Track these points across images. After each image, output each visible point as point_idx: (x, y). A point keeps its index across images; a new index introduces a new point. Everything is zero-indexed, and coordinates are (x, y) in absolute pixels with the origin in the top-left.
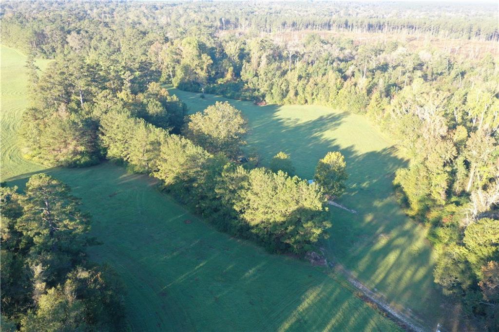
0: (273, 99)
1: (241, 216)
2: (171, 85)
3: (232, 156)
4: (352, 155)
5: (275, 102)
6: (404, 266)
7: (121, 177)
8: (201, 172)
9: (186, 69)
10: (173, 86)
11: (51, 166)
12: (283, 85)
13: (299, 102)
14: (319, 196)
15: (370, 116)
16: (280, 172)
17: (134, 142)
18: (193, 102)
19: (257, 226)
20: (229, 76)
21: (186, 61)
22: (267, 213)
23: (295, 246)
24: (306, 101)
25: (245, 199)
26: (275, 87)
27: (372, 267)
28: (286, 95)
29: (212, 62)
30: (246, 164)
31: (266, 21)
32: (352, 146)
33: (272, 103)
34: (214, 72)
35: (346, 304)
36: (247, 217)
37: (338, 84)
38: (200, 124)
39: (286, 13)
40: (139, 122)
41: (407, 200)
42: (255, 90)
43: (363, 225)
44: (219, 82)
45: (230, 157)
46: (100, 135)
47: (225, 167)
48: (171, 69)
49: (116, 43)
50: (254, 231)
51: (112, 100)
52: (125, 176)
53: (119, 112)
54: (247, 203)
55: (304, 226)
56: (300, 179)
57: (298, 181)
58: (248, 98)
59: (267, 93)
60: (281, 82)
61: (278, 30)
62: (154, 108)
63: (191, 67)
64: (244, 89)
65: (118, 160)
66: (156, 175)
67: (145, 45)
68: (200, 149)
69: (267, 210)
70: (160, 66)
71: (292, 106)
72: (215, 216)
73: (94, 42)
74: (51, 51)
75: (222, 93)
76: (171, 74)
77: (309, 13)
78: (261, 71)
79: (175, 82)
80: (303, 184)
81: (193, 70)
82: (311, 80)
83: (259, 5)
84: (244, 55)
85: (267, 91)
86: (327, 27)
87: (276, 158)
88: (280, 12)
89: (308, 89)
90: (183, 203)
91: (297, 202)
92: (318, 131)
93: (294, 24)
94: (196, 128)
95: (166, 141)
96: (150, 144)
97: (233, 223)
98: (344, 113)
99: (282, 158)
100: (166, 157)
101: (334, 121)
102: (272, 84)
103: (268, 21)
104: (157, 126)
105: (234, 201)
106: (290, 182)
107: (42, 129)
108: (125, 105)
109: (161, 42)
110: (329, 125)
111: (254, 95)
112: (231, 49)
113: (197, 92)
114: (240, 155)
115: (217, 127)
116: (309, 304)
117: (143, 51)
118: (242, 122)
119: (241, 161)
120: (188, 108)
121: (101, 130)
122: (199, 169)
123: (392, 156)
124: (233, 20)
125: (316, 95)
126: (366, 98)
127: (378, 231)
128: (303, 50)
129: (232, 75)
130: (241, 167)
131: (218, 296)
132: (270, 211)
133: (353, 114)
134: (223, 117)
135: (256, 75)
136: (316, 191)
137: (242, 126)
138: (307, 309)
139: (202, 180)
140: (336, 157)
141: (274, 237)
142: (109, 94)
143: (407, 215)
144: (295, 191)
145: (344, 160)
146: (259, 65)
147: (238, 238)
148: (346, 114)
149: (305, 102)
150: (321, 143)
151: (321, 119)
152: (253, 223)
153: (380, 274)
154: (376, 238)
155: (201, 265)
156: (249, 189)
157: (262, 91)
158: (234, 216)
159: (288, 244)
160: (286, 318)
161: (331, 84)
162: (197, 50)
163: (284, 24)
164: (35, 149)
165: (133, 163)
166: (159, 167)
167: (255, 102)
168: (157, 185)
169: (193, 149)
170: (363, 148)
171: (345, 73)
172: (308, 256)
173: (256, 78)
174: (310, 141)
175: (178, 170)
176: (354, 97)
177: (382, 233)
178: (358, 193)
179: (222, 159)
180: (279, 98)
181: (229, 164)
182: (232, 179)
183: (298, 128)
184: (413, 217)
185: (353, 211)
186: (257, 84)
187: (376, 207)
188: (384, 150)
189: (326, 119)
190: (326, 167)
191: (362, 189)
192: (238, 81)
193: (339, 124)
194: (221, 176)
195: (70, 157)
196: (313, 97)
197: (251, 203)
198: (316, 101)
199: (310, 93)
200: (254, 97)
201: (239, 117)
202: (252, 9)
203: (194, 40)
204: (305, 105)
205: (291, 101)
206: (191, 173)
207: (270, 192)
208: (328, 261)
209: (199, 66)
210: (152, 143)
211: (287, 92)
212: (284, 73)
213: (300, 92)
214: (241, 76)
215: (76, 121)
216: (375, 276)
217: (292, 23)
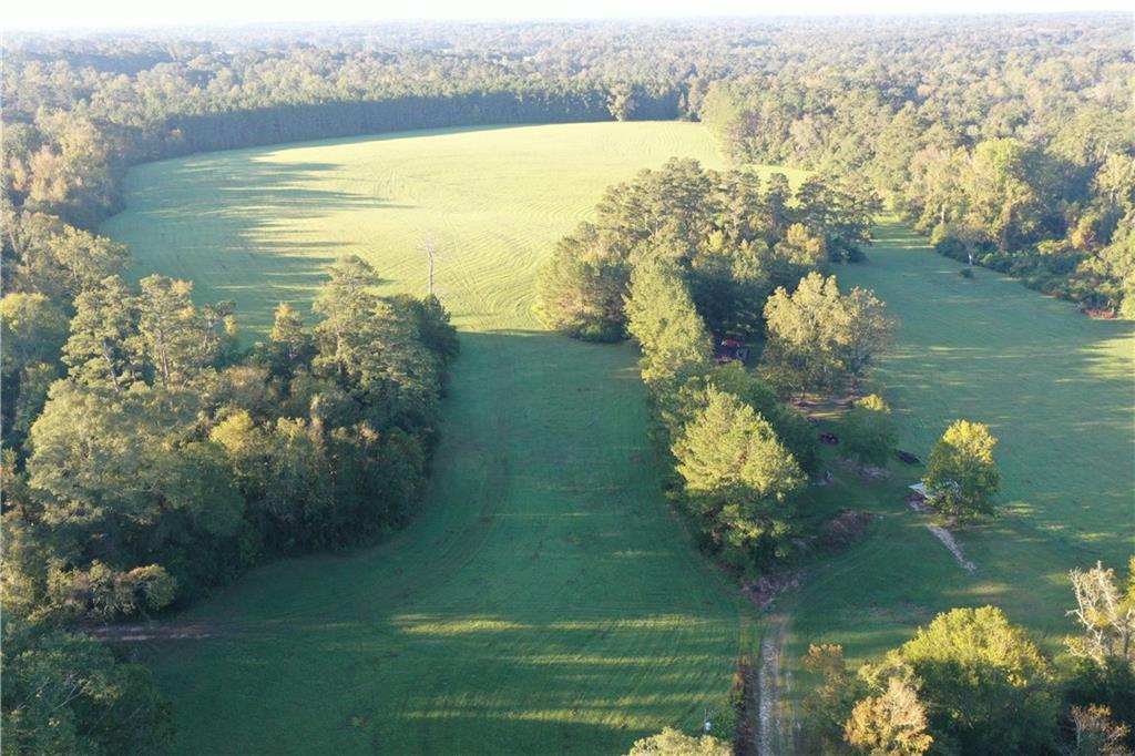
1: (678, 468)
7: (622, 369)
10: (929, 243)
11: (552, 329)
16: (747, 408)
20: (1074, 238)
33: (1132, 319)
34: (1030, 224)
42: (1104, 279)
44: (1040, 249)
46: (623, 296)
47: (692, 378)
49: (872, 142)
52: (631, 369)
54: (689, 447)
59: (1130, 290)
67: (909, 150)
70: (923, 197)
73: (833, 136)
74: (760, 149)
75: (1023, 272)
76: (942, 216)
79: (939, 236)
109: (945, 145)
111: (1097, 290)
121: (628, 287)
129: (1086, 237)
130: (714, 385)
156: (699, 423)
157: (1126, 283)
162: (1003, 168)
167: (1086, 306)
185: (969, 565)
187: (1043, 582)
194: (679, 393)
200: (1091, 295)
208: (773, 603)
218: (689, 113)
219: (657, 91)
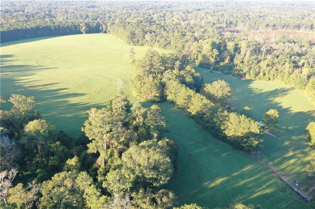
0: (250, 76)
1: (224, 132)
2: (195, 64)
3: (223, 105)
4: (288, 112)
5: (251, 78)
6: (297, 165)
7: (172, 109)
8: (208, 111)
9: (204, 56)
10: (196, 65)
11: (144, 101)
12: (257, 69)
13: (265, 79)
14: (258, 128)
15: (307, 91)
16: (243, 115)
17: (179, 94)
18: (206, 75)
19: (230, 137)
20: (227, 61)
21: (205, 52)
22: (235, 132)
23: (246, 148)
24: (270, 79)
25: (226, 124)
26: (252, 70)
27: (281, 163)
28: (258, 75)
29: (218, 53)
30: (229, 110)
31: (256, 23)
32: (290, 108)
33: (249, 79)
34: (219, 59)
35: (264, 173)
36: (226, 132)
37: (290, 71)
38: (209, 89)
39: (271, 16)
40: (183, 86)
41: (310, 138)
42: (240, 70)
43: (282, 146)
44: (221, 64)
45: (222, 106)
46: (165, 90)
47: (219, 110)
48: (196, 55)
49: (169, 40)
50: (228, 138)
51: (171, 74)
52: (174, 108)
53: (175, 81)
54: (227, 126)
55: (251, 139)
56: (252, 119)
57: (250, 120)
58: (236, 75)
59: (247, 73)
60: (256, 67)
61: (263, 29)
62: (189, 79)
63: (207, 56)
64: (234, 69)
65: (171, 101)
66: (188, 110)
67: (184, 42)
68: (209, 101)
69: (235, 130)
70: (190, 54)
71: (261, 81)
72: (212, 130)
73: (158, 38)
75: (222, 70)
76: (196, 58)
77: (287, 16)
78: (246, 60)
79: (197, 63)
80: (252, 122)
81: (208, 57)
82: (275, 67)
83: (254, 9)
84: (237, 49)
85: (247, 71)
86: (298, 28)
87: (244, 109)
88: (267, 15)
89: (272, 72)
90: (198, 123)
91: (249, 129)
92: (272, 97)
93: (274, 26)
94: (207, 90)
95: (194, 96)
96: (187, 96)
97: (220, 134)
98: (291, 88)
99: (247, 109)
100: (193, 103)
101: (284, 92)
102: (251, 68)
103: (257, 23)
104: (191, 89)
105: (221, 125)
106: (247, 120)
107: (142, 85)
108: (177, 77)
109: (192, 41)
110: (279, 94)
112: (230, 46)
113: (208, 69)
114: (227, 105)
115: (218, 91)
116: (247, 169)
117: (182, 45)
118: (229, 90)
119: (227, 108)
120: (204, 79)
121: (166, 87)
122: (208, 110)
123: (312, 115)
124: (234, 22)
125: (276, 76)
126: (307, 80)
127: (290, 149)
128: (275, 46)
129: (229, 61)
130: (226, 111)
131: (210, 159)
132: (236, 131)
133: (296, 89)
134: (221, 87)
135: (242, 62)
136: (258, 125)
137: (229, 92)
138: (246, 171)
139: (208, 114)
140: (274, 112)
141: (237, 142)
142: (170, 72)
143: (308, 145)
144: (248, 124)
145: (278, 114)
146: (245, 56)
147: (221, 141)
148: (292, 89)
149: (268, 79)
150: (272, 104)
151: (276, 90)
152: (228, 135)
153: (284, 166)
154: (288, 152)
155: (205, 148)
156: (228, 121)
157: (244, 71)
158: (221, 131)
159: (243, 146)
160: (236, 172)
161: (286, 71)
162: (211, 46)
163: (267, 25)
164: (138, 93)
165: (178, 103)
166: (189, 107)
167: (239, 77)
168: (188, 115)
169: (206, 101)
170: (295, 109)
171: (298, 64)
172: (251, 153)
173: (242, 64)
174: (266, 102)
175: (198, 109)
176: (298, 80)
177: (292, 150)
178: (285, 131)
179: (218, 107)
180: (253, 76)
181: (221, 109)
182: (222, 116)
183: (261, 94)
184: (311, 146)
185: (280, 139)
186: (242, 67)
187: (292, 139)
188: (309, 112)
189: (279, 90)
190: (268, 116)
191: (288, 130)
192: (232, 64)
193: (286, 94)
194: (217, 114)
195: (153, 98)
196: (274, 77)
197: (228, 126)
198: (276, 80)
199: (273, 75)
200: (239, 74)
201: (228, 88)
202: (248, 13)
203: (210, 41)
204: (268, 81)
205: (261, 78)
206: (204, 111)
207: (237, 123)
208: (260, 157)
209: (211, 55)
210: (188, 96)
211: (259, 72)
212: (259, 61)
213: (267, 74)
214: (234, 61)
215: (157, 83)
216: (281, 166)
217: (273, 25)
218: (104, 31)
219: (93, 25)
